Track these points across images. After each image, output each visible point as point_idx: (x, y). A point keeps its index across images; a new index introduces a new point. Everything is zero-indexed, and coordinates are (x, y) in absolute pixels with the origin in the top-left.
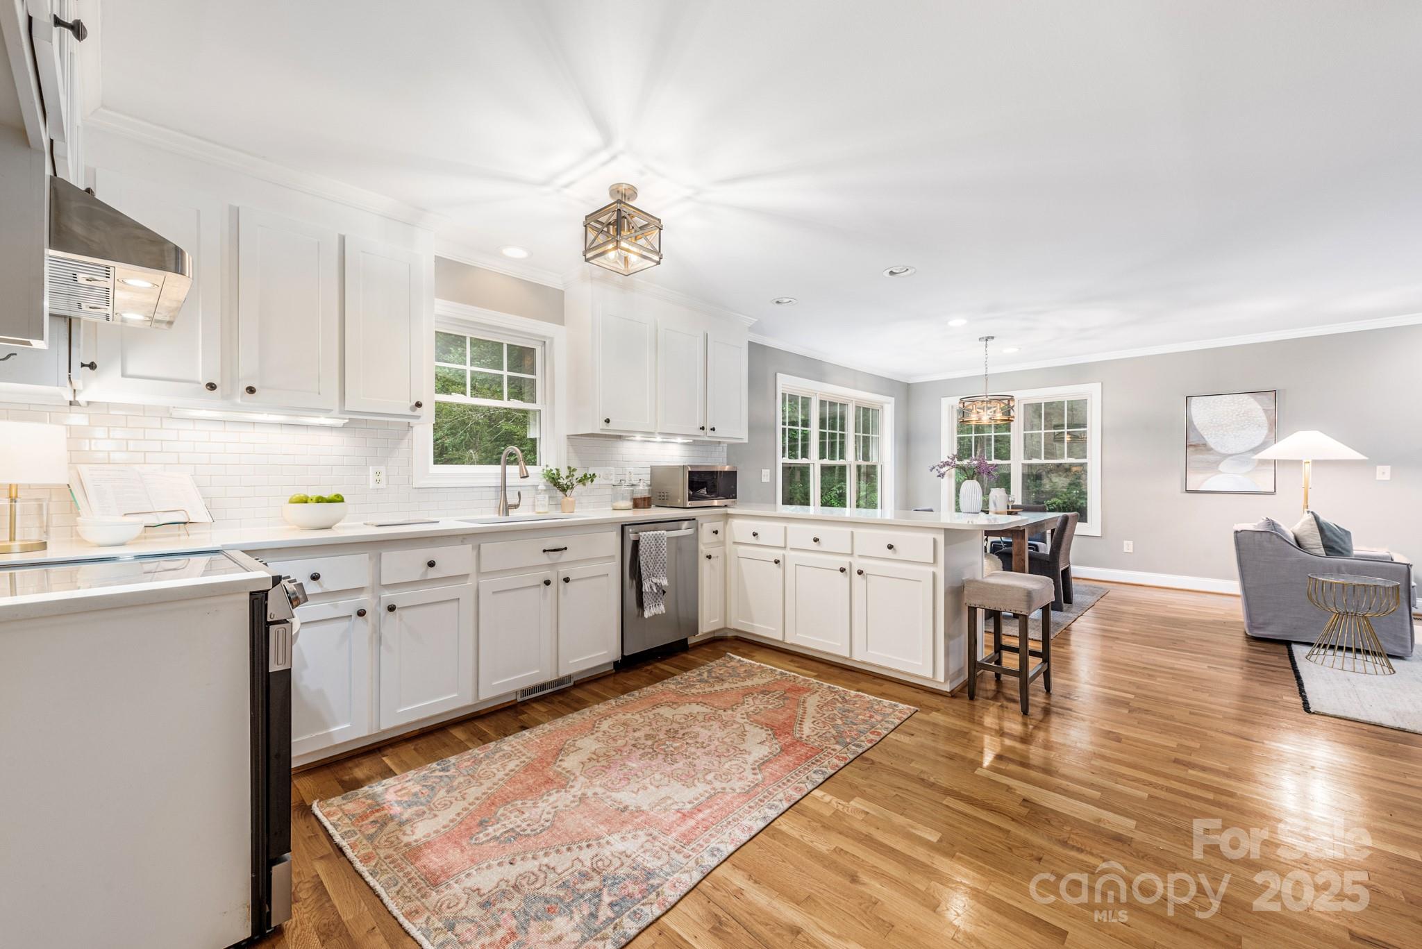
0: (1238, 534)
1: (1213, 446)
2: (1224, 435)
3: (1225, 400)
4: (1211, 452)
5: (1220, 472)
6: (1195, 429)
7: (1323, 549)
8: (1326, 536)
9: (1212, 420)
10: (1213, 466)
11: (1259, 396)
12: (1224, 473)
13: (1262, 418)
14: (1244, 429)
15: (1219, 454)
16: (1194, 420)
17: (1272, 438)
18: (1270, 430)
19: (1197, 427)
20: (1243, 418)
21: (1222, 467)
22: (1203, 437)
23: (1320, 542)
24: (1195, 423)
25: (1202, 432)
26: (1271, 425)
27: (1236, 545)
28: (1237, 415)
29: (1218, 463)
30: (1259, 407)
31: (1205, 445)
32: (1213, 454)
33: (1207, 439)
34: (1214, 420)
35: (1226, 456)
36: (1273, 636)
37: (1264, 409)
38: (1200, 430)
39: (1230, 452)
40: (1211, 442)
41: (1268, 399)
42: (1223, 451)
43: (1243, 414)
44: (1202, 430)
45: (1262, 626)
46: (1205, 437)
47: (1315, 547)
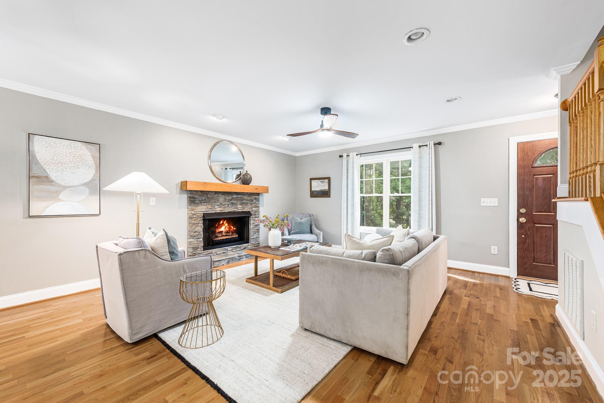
0: (122, 256)
1: (54, 179)
2: (64, 171)
3: (64, 143)
4: (53, 183)
5: (61, 200)
6: (37, 163)
7: (169, 255)
8: (171, 245)
9: (53, 157)
10: (54, 196)
11: (89, 146)
12: (64, 201)
13: (91, 162)
14: (79, 168)
15: (60, 186)
16: (37, 155)
17: (98, 177)
18: (96, 171)
19: (40, 161)
20: (78, 160)
21: (61, 196)
22: (45, 171)
23: (168, 250)
24: (38, 158)
25: (44, 167)
26: (97, 167)
27: (120, 267)
28: (73, 157)
29: (58, 193)
30: (89, 153)
31: (47, 177)
32: (54, 185)
33: (48, 173)
34: (55, 158)
35: (65, 188)
36: (147, 334)
37: (92, 156)
38: (42, 164)
39: (68, 185)
40: (53, 175)
41: (95, 148)
42: (63, 183)
43: (78, 156)
44: (45, 164)
45: (139, 330)
46: (47, 171)
47: (165, 254)
